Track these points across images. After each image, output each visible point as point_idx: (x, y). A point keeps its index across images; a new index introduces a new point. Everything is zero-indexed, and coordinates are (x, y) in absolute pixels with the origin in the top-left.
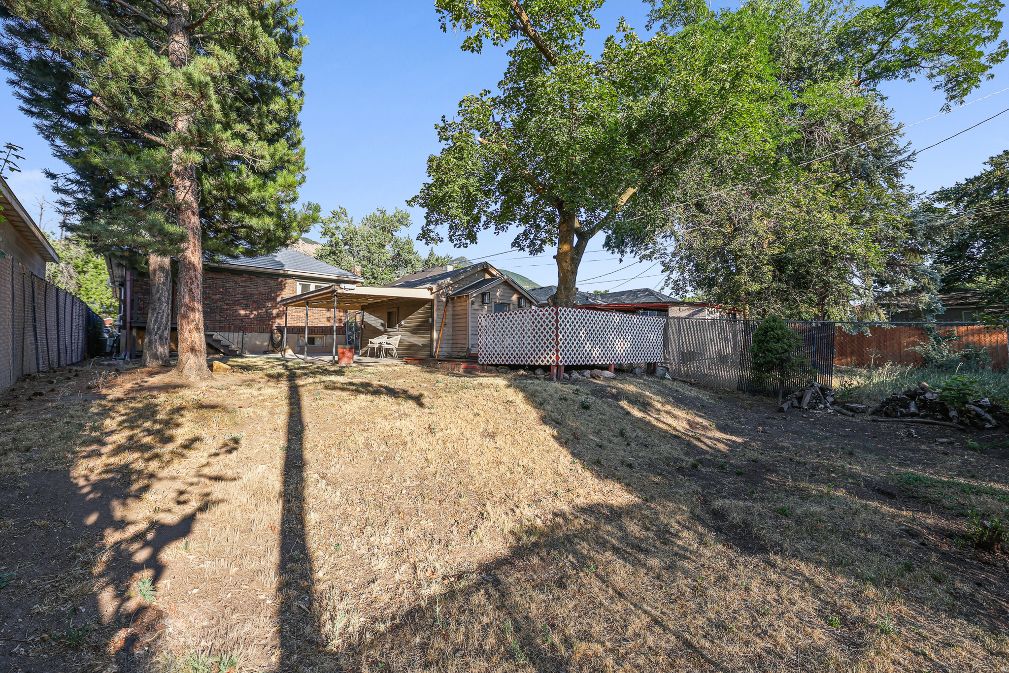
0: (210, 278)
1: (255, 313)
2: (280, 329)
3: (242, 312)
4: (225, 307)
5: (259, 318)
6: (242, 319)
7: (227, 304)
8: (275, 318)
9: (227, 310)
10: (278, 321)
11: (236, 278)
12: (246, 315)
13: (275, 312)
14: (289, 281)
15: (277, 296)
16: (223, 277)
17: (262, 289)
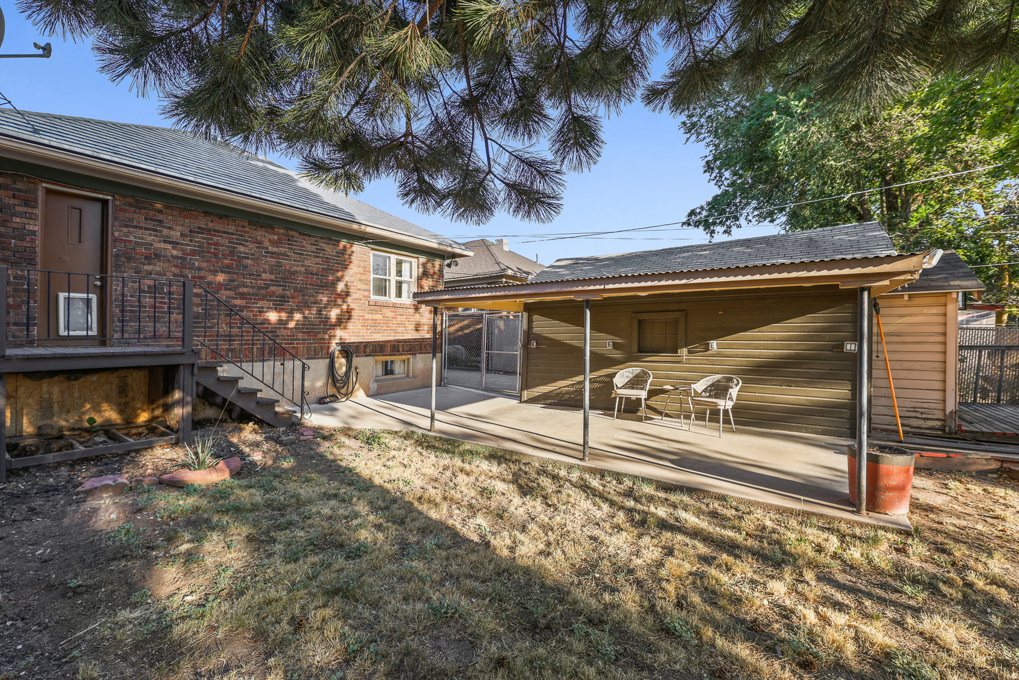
0: (201, 230)
1: (298, 316)
2: (348, 351)
3: (273, 316)
4: (238, 302)
5: (306, 327)
6: (273, 331)
7: (242, 296)
8: (334, 326)
9: (242, 308)
10: (339, 333)
11: (260, 234)
12: (280, 321)
13: (334, 313)
14: (358, 249)
15: (339, 279)
16: (231, 228)
17: (312, 263)
